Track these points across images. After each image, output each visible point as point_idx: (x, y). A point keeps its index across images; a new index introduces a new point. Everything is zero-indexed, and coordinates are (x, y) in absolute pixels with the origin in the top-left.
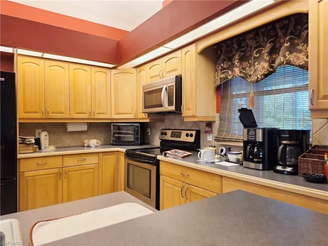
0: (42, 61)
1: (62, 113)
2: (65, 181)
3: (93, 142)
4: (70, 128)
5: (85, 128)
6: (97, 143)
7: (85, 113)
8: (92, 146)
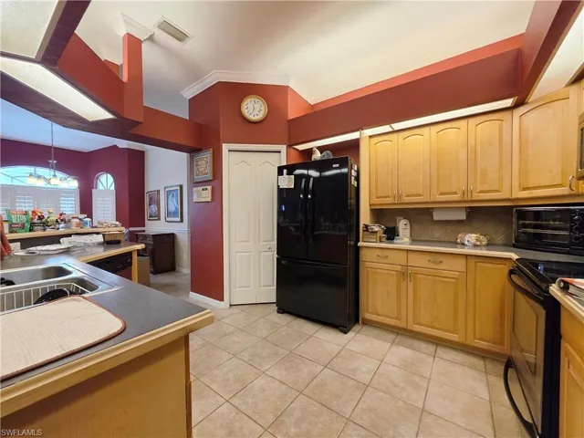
0: (395, 135)
1: (419, 195)
2: (411, 285)
3: (471, 238)
4: (437, 216)
5: (463, 216)
6: (477, 240)
7: (455, 193)
8: (466, 243)
